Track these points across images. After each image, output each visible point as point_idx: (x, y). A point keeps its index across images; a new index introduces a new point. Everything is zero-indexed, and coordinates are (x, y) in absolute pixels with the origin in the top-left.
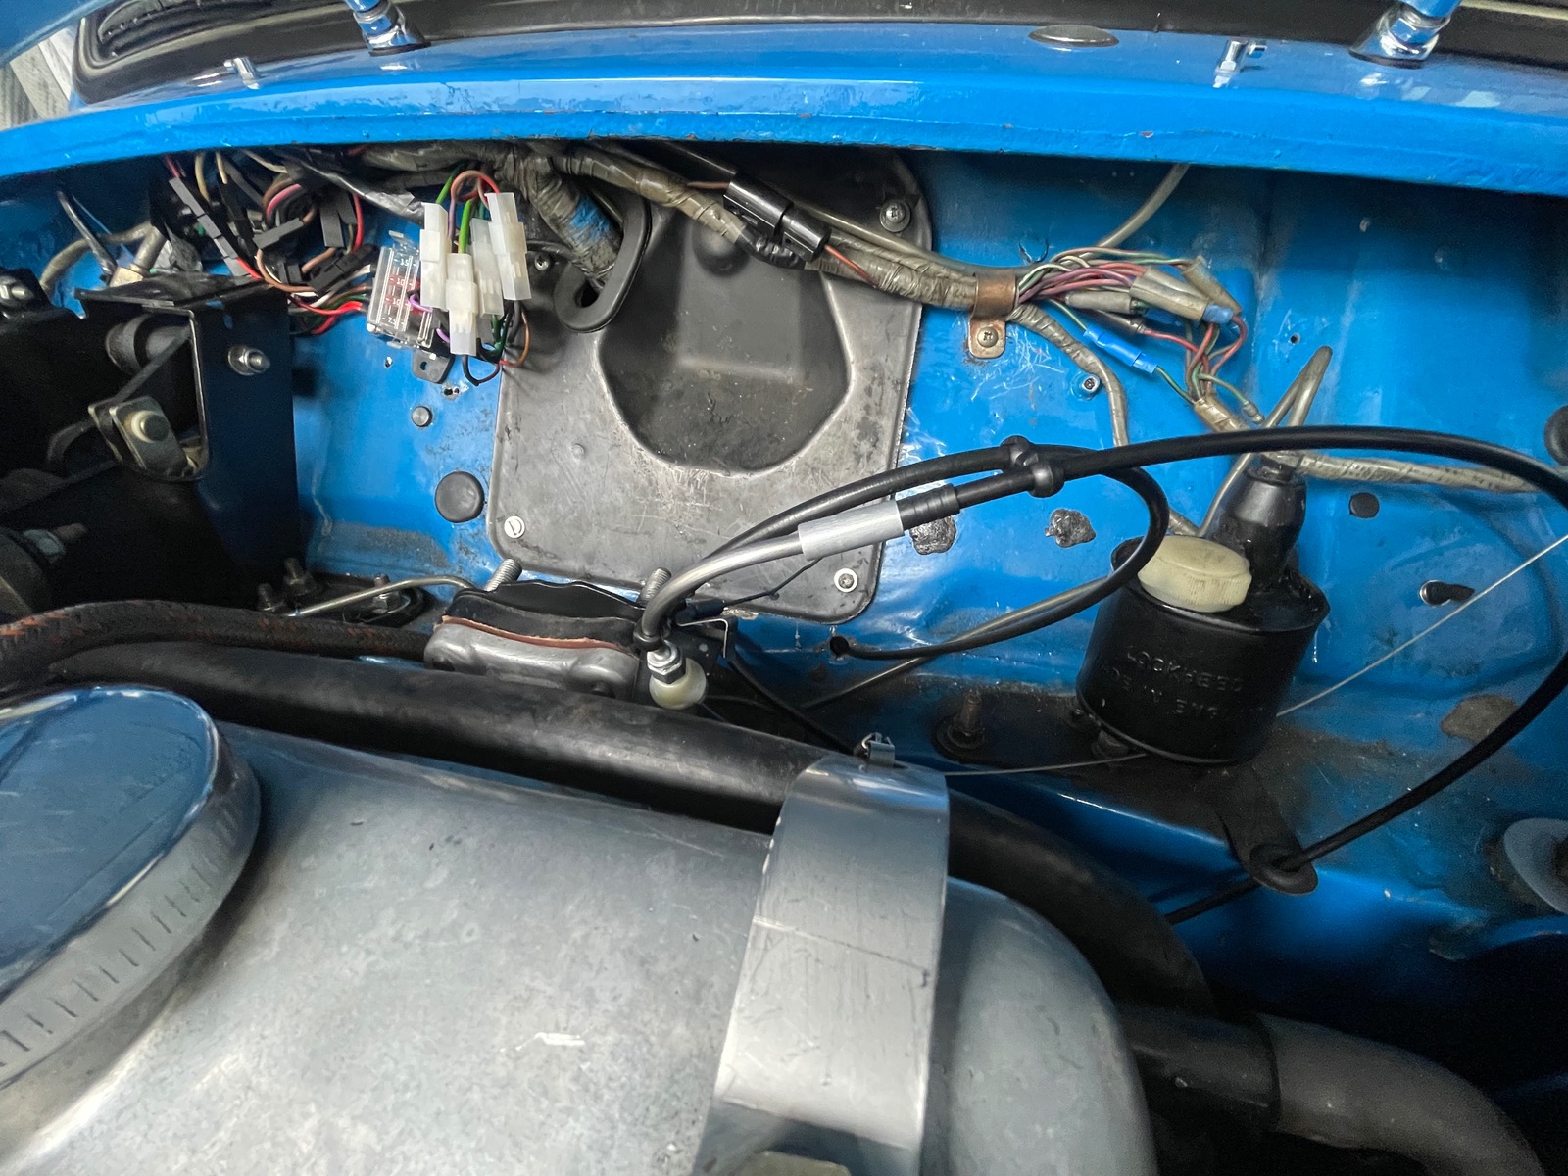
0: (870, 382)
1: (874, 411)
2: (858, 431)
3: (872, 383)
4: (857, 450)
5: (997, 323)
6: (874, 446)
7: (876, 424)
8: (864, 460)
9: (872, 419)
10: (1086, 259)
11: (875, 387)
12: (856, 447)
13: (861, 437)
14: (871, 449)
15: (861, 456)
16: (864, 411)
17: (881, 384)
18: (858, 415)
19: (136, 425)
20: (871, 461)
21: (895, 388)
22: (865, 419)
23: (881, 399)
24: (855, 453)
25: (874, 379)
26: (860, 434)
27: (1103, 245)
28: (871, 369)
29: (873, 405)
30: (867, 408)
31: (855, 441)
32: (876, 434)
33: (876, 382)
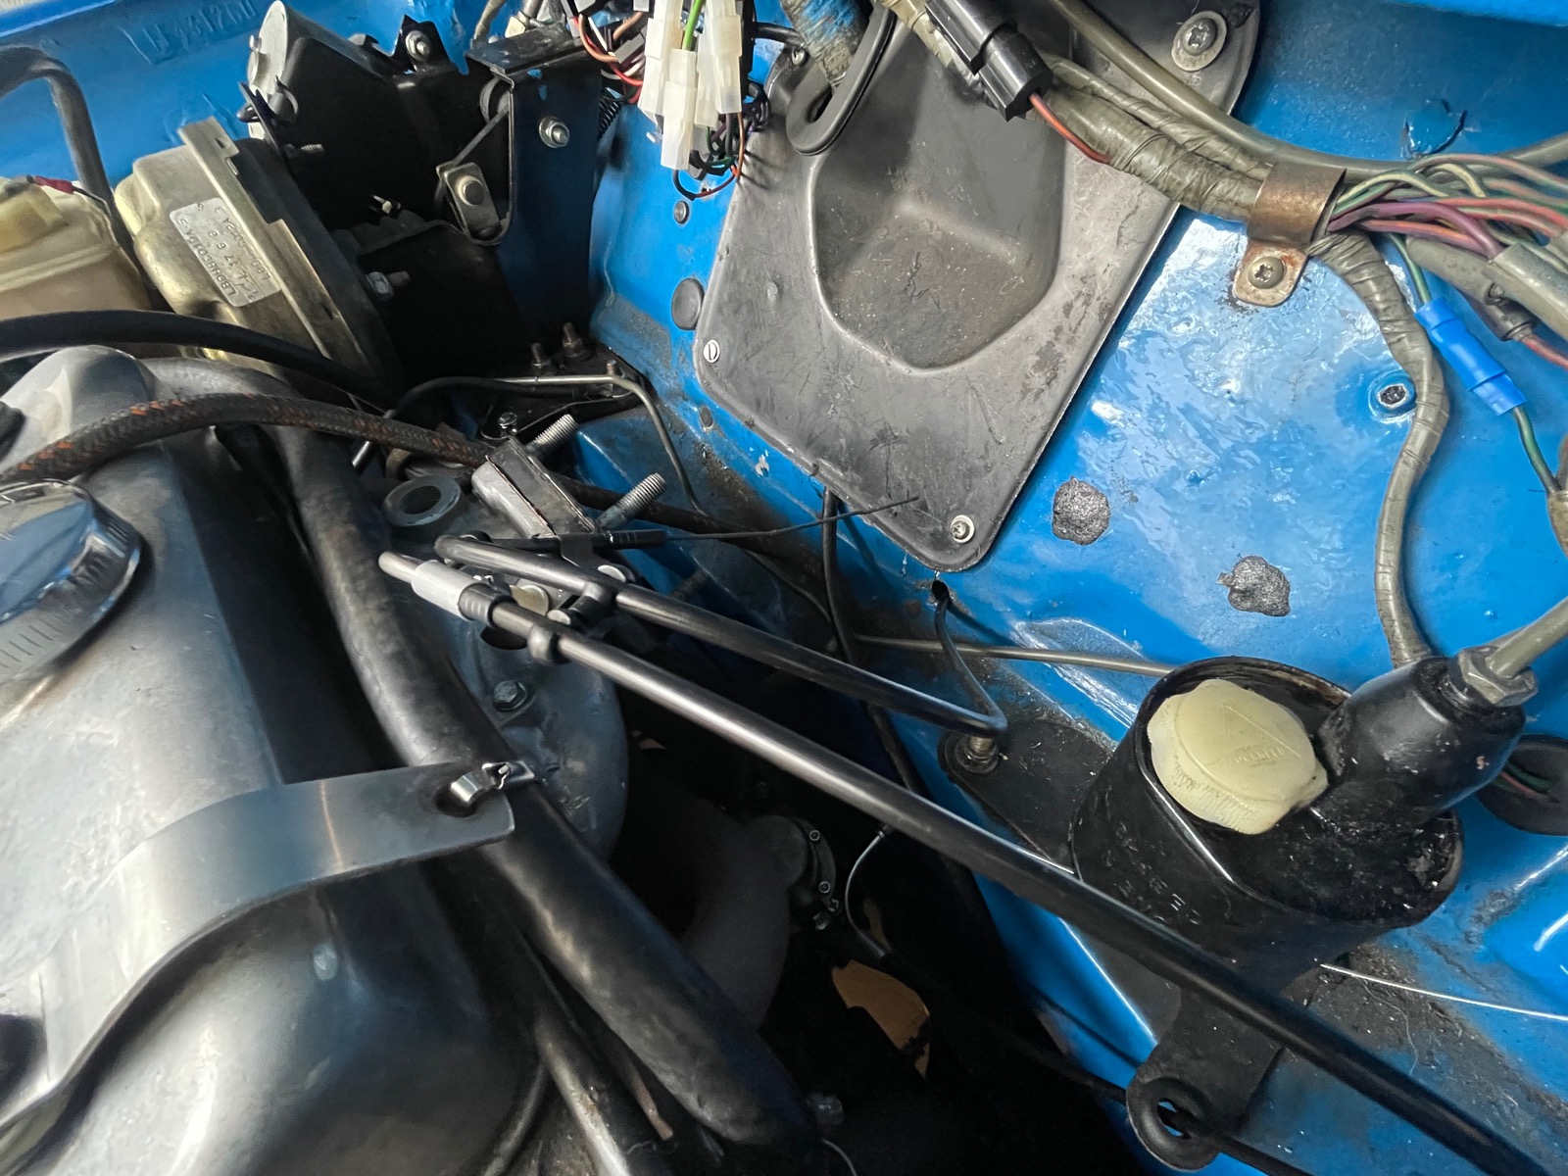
0: (1073, 297)
1: (1063, 338)
2: (1038, 358)
3: (1077, 298)
4: (1027, 382)
5: (1293, 253)
6: (1048, 384)
7: (1060, 355)
8: (1030, 396)
9: (1058, 347)
10: (1479, 177)
11: (1078, 304)
12: (1027, 377)
13: (1039, 366)
14: (1044, 387)
15: (1030, 390)
16: (1053, 334)
17: (1087, 303)
18: (1045, 337)
19: (461, 188)
20: (1038, 402)
21: (1101, 314)
22: (1050, 344)
23: (1079, 324)
24: (1024, 385)
25: (1080, 294)
26: (1038, 362)
27: (1521, 157)
28: (1082, 279)
29: (1066, 329)
30: (1058, 330)
31: (1030, 370)
32: (1055, 369)
33: (1082, 299)
